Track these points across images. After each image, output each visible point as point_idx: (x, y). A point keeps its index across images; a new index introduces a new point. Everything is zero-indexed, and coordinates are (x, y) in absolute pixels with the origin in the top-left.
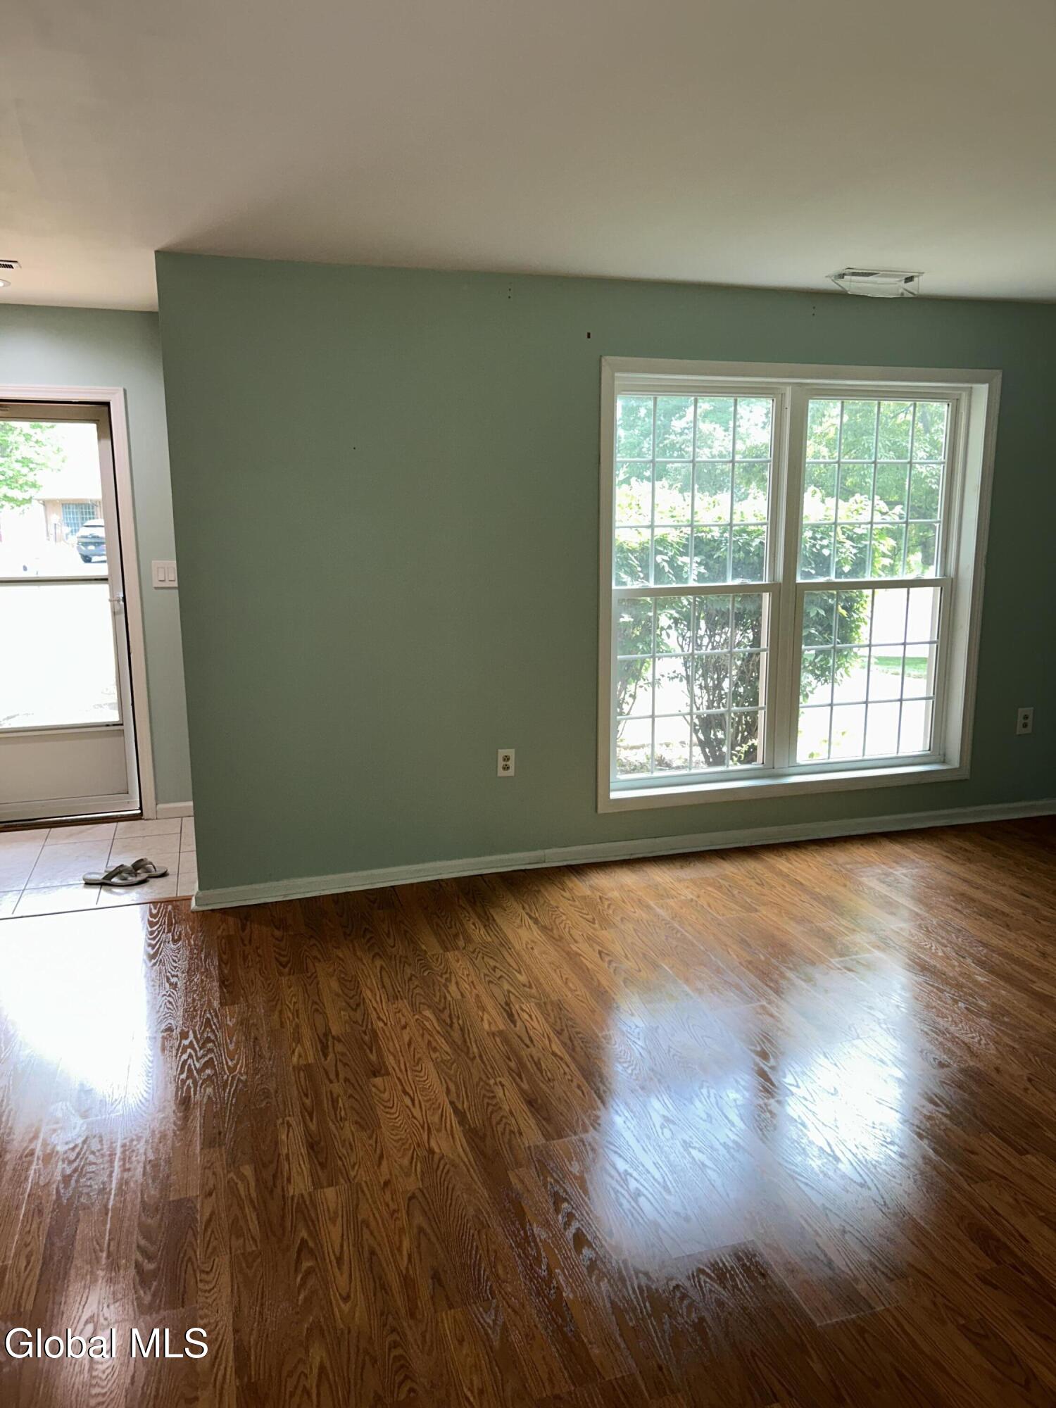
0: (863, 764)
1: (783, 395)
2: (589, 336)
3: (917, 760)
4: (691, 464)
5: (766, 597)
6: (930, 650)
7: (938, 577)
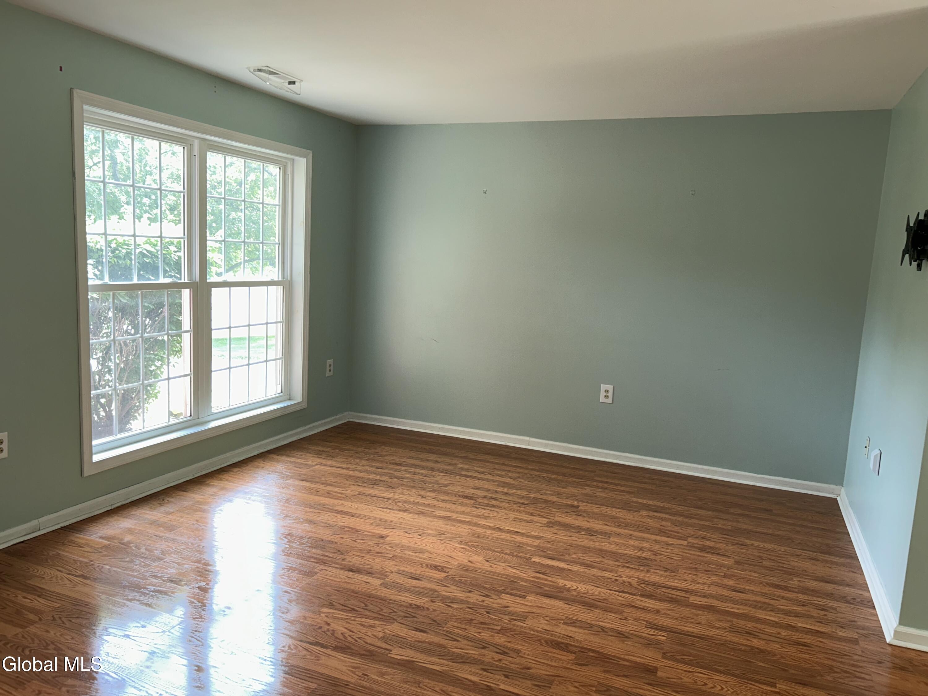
0: (230, 413)
1: (191, 145)
2: (61, 69)
3: (277, 400)
4: (132, 188)
5: (186, 294)
6: (277, 327)
7: (280, 279)
